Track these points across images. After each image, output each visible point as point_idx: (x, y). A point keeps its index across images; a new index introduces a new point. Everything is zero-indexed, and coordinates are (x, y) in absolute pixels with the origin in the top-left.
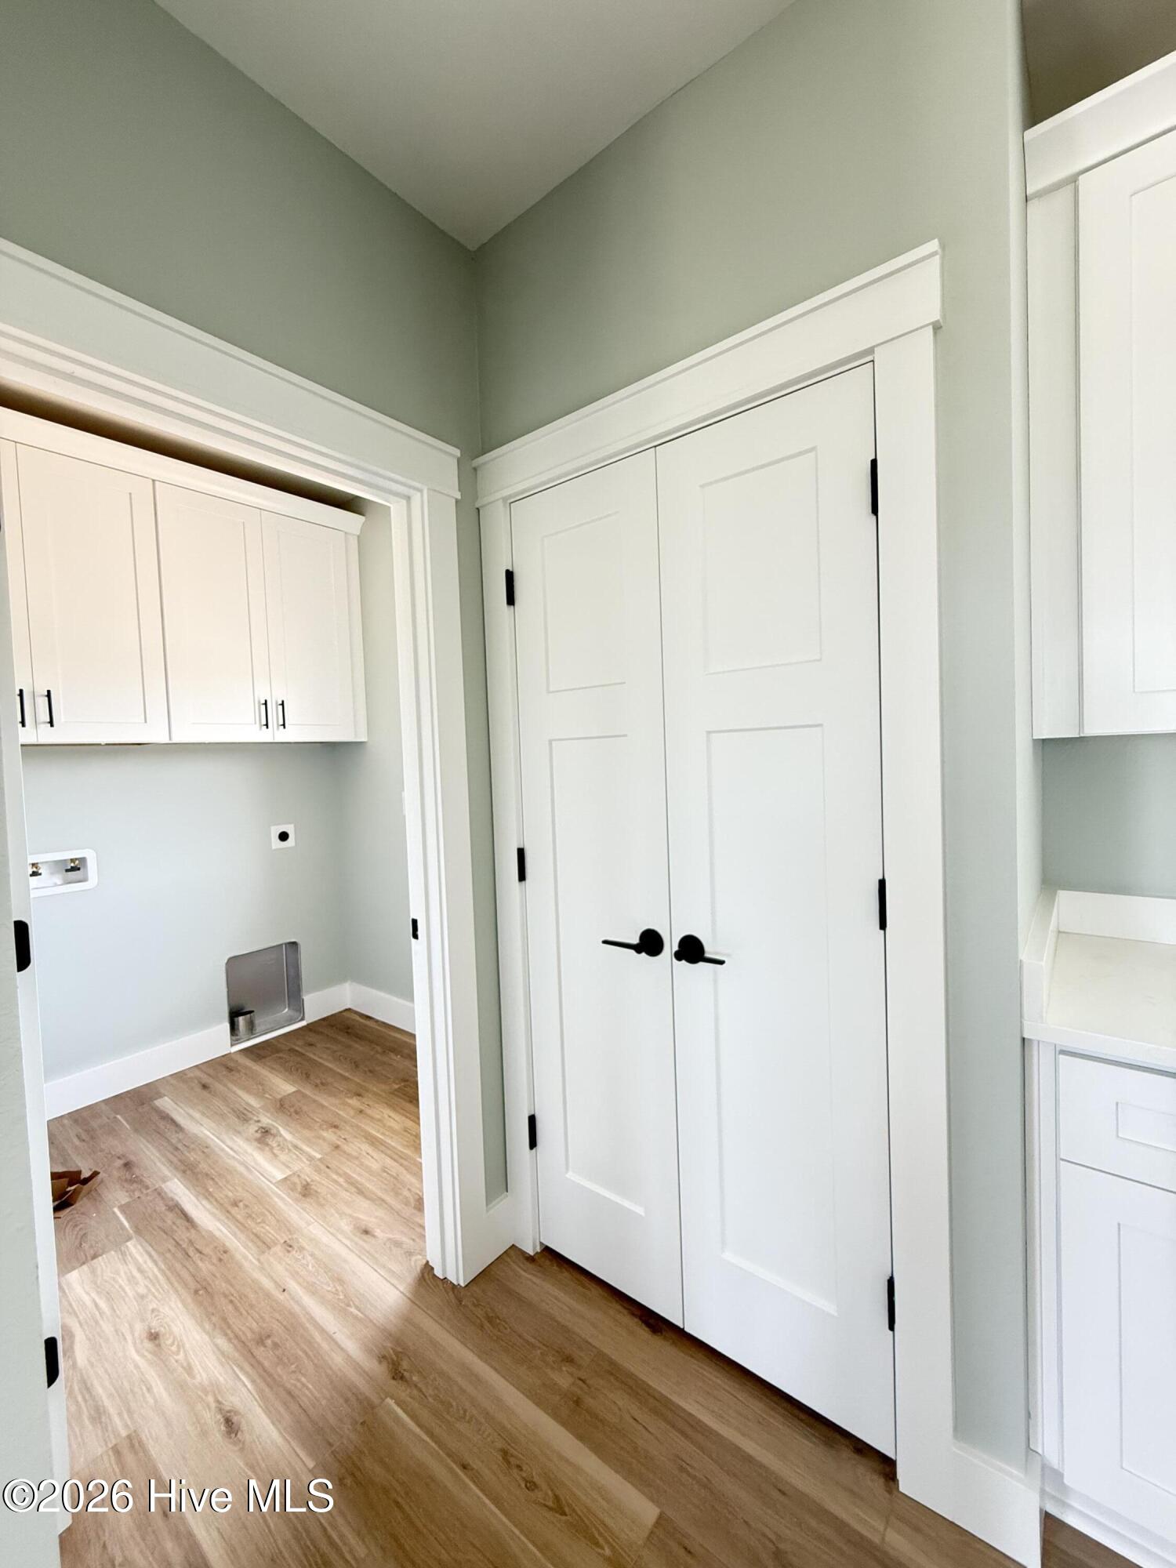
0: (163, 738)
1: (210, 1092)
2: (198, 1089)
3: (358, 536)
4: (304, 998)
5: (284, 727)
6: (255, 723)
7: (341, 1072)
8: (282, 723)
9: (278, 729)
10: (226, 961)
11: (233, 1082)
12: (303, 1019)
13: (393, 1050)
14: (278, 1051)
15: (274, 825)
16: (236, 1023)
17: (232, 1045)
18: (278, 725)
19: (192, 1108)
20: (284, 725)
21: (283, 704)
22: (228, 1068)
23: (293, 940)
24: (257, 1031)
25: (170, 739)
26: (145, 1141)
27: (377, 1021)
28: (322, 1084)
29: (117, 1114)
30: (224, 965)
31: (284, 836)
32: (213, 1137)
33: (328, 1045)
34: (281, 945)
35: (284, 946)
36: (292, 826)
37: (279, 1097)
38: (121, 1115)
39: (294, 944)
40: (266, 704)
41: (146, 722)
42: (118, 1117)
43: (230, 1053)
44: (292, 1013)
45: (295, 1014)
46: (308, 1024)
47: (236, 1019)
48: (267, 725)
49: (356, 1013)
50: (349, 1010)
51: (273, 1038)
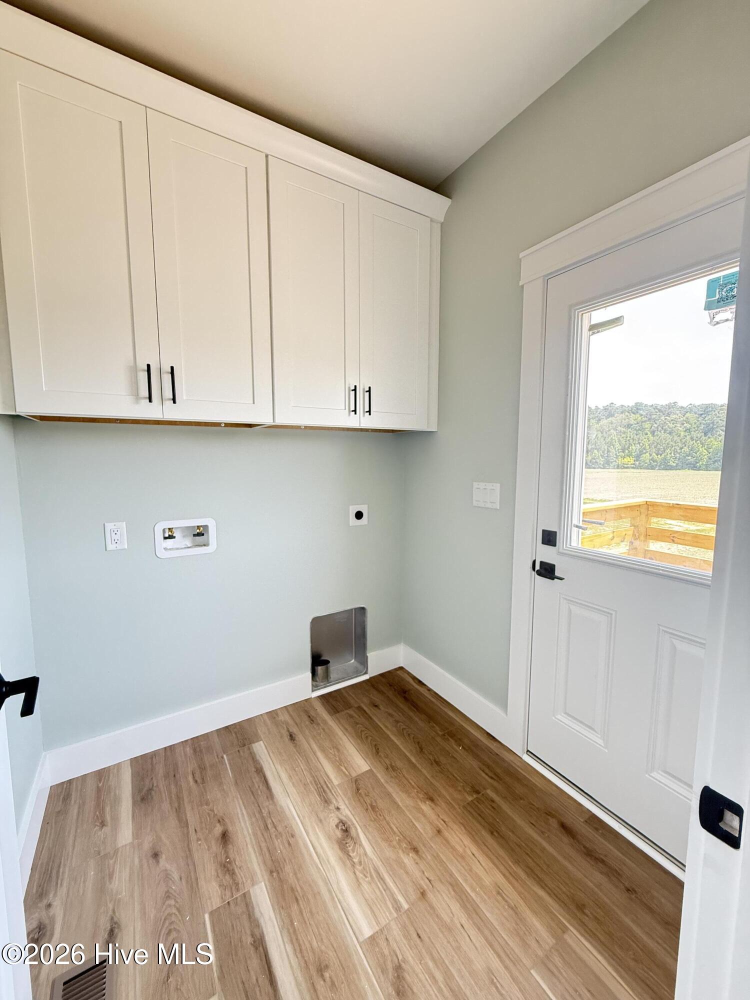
0: (267, 420)
1: (295, 747)
2: (287, 739)
3: (442, 224)
4: (368, 655)
5: (370, 414)
6: (345, 409)
7: (408, 754)
8: (368, 410)
9: (364, 416)
10: (311, 621)
11: (314, 737)
12: (366, 673)
13: (452, 735)
14: (348, 706)
15: (352, 505)
16: (316, 671)
17: (313, 691)
18: (365, 412)
19: (281, 764)
20: (369, 412)
21: (369, 391)
22: (309, 717)
23: (362, 606)
24: (332, 679)
25: (274, 422)
26: (241, 802)
27: (429, 690)
28: (392, 767)
29: (224, 753)
30: (309, 623)
31: (359, 515)
32: (297, 818)
33: (391, 711)
34: (352, 609)
35: (354, 610)
36: (366, 506)
37: (354, 775)
38: (227, 755)
39: (363, 609)
40: (355, 390)
41: (254, 403)
42: (225, 756)
43: (311, 698)
44: (358, 665)
45: (360, 667)
46: (370, 678)
47: (316, 668)
48: (355, 411)
49: (409, 673)
50: (401, 668)
51: (344, 688)
